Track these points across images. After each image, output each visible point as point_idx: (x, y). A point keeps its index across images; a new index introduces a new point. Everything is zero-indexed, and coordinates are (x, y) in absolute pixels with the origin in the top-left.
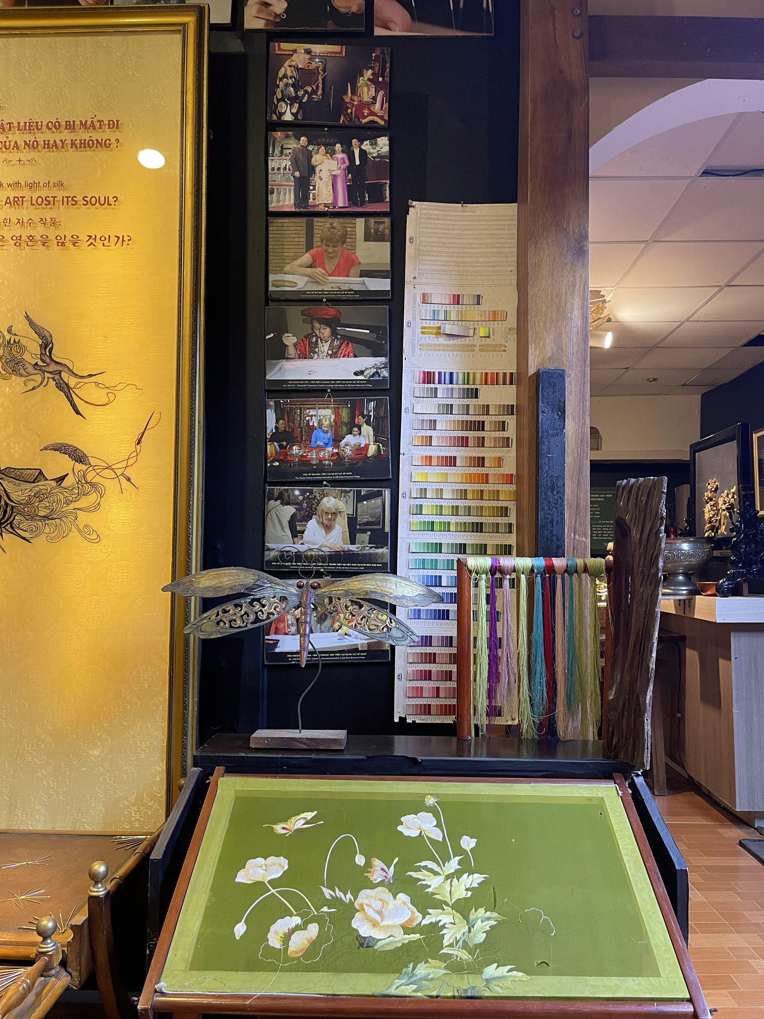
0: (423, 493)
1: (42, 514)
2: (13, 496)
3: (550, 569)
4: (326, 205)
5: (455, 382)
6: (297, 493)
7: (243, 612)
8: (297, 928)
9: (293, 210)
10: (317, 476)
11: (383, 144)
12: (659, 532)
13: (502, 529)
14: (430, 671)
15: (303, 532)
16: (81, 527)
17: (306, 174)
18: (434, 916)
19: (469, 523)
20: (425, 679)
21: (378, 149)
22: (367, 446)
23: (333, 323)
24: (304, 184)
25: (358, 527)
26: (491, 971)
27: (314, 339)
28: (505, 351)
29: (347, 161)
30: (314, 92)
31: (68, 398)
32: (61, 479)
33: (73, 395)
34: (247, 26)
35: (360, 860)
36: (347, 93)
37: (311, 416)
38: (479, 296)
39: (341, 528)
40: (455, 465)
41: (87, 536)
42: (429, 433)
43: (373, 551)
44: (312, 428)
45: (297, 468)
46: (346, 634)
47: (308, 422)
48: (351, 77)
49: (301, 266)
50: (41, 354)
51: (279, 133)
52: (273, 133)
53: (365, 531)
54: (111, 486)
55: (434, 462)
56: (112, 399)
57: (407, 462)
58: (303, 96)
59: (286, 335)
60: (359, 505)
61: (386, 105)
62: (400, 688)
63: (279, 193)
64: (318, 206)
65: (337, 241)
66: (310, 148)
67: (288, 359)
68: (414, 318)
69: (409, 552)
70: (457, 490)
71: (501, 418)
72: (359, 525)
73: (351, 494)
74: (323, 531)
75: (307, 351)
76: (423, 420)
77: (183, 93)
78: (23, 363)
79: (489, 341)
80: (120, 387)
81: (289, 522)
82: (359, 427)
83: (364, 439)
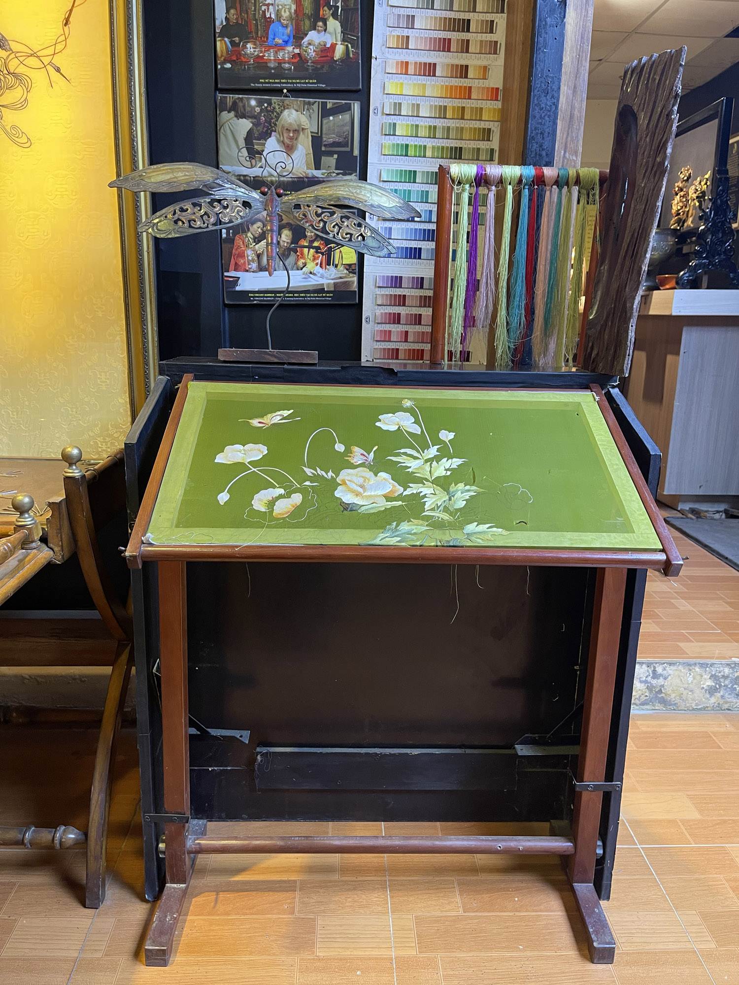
0: (397, 109)
3: (540, 180)
6: (253, 103)
7: (202, 212)
8: (281, 497)
10: (276, 84)
12: (670, 113)
13: (482, 156)
14: (399, 314)
15: (261, 152)
16: (8, 128)
18: (414, 489)
19: (447, 148)
20: (394, 323)
22: (334, 46)
25: (323, 149)
26: (471, 527)
35: (340, 448)
39: (303, 149)
40: (434, 75)
41: (16, 139)
42: (406, 32)
44: (268, 22)
45: (252, 72)
46: (311, 273)
47: (264, 12)
53: (330, 154)
54: (38, 78)
55: (411, 70)
57: (379, 69)
60: (325, 121)
62: (367, 331)
69: (380, 181)
70: (436, 106)
71: (489, 17)
72: (325, 146)
73: (315, 107)
74: (284, 152)
76: (399, 15)
81: (246, 139)
82: (325, 21)
83: (331, 36)
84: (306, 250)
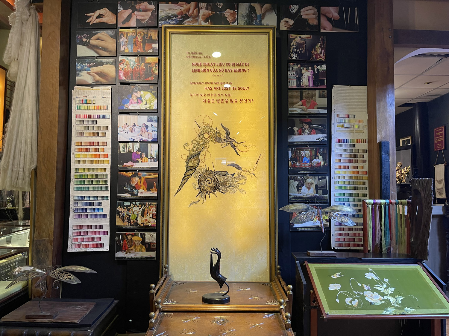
0: (339, 177)
1: (228, 185)
2: (219, 180)
3: (391, 203)
4: (307, 86)
5: (348, 142)
6: (299, 177)
7: (305, 217)
8: (352, 300)
9: (296, 88)
10: (305, 172)
11: (324, 66)
13: (364, 189)
14: (342, 233)
15: (301, 190)
16: (240, 189)
17: (300, 76)
18: (385, 297)
19: (353, 187)
20: (341, 236)
21: (322, 68)
22: (321, 162)
23: (309, 124)
24: (299, 79)
25: (318, 188)
27: (303, 129)
28: (363, 132)
29: (313, 72)
30: (302, 50)
31: (235, 150)
32: (233, 175)
33: (236, 149)
34: (281, 29)
35: (359, 285)
36: (312, 51)
37: (303, 153)
38: (355, 115)
39: (313, 188)
40: (348, 169)
41: (242, 192)
42: (340, 158)
43: (323, 196)
44: (303, 157)
45: (298, 169)
46: (315, 222)
47: (302, 155)
48: (314, 45)
49: (299, 106)
50: (226, 136)
51: (291, 63)
52: (290, 63)
53: (320, 189)
54: (248, 176)
55: (342, 167)
56: (248, 150)
57: (333, 168)
58: (299, 52)
59: (295, 127)
60: (319, 181)
61: (325, 54)
62: (333, 238)
63: (292, 82)
64: (304, 86)
65: (310, 98)
66: (301, 68)
67: (295, 135)
68: (335, 122)
69: (335, 196)
70: (349, 176)
71: (363, 154)
72: (319, 187)
73: (316, 178)
74: (307, 190)
75: (301, 132)
76: (338, 154)
77: (269, 54)
78: (220, 139)
79: (358, 129)
80: (250, 146)
81: (297, 187)
82: (318, 156)
83: (320, 160)
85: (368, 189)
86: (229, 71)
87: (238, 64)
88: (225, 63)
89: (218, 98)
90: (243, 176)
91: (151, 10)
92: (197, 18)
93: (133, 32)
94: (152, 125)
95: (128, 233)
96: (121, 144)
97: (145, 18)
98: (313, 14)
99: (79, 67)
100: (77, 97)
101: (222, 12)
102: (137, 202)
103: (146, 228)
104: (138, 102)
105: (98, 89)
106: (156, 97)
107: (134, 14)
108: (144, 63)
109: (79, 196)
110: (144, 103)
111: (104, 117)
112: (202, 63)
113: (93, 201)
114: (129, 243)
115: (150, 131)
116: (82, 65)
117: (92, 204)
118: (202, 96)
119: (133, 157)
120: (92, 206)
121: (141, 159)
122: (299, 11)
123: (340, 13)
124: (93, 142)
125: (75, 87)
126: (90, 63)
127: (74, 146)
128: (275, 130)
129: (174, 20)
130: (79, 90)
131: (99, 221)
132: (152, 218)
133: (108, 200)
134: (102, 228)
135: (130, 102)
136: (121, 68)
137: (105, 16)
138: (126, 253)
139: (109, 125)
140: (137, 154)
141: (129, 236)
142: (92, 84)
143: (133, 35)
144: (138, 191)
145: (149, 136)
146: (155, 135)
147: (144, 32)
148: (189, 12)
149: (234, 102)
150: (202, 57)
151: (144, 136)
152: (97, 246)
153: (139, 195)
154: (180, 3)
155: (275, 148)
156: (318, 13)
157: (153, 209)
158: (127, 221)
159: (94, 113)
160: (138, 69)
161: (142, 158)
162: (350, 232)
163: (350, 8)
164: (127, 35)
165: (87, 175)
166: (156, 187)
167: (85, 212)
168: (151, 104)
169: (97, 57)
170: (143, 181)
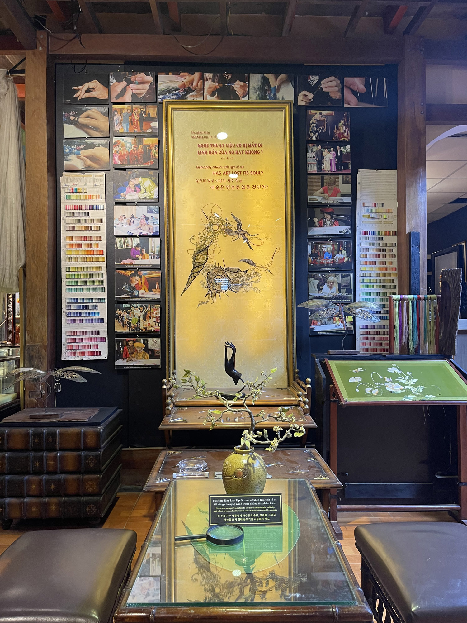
0: (364, 275)
1: (240, 283)
2: (230, 277)
3: (419, 299)
4: (328, 171)
5: (375, 235)
6: (320, 275)
7: (326, 313)
8: (372, 390)
9: (316, 172)
10: (327, 269)
11: (348, 147)
13: (392, 287)
14: (368, 337)
15: (322, 289)
16: (254, 288)
17: (321, 159)
19: (381, 285)
20: (366, 340)
21: (346, 150)
22: (344, 258)
23: (331, 214)
24: (320, 163)
26: (427, 396)
27: (325, 220)
28: (393, 223)
29: (335, 154)
30: (323, 129)
31: (247, 243)
32: (246, 272)
33: (249, 242)
34: (299, 104)
35: (381, 377)
36: (335, 129)
37: (324, 248)
38: (383, 204)
39: (335, 287)
40: (375, 265)
41: (256, 291)
42: (366, 253)
43: (347, 295)
44: (324, 252)
45: (319, 266)
46: (338, 325)
47: (323, 250)
49: (319, 193)
50: (238, 228)
51: (311, 144)
52: (309, 144)
53: (344, 289)
54: (263, 273)
55: (368, 263)
56: (262, 243)
57: (358, 264)
58: (319, 130)
59: (315, 218)
60: (342, 279)
61: (349, 134)
62: (357, 343)
63: (311, 166)
64: (325, 171)
65: (332, 184)
66: (322, 150)
67: (315, 227)
68: (360, 212)
69: (360, 296)
70: (376, 273)
71: (392, 248)
72: (342, 286)
73: (339, 275)
74: (329, 289)
75: (322, 224)
76: (364, 249)
77: (285, 134)
78: (231, 231)
79: (387, 220)
80: (265, 239)
81: (317, 285)
82: (341, 251)
83: (343, 255)
84: (336, 318)
85: (397, 287)
86: (240, 153)
87: (250, 145)
88: (236, 144)
89: (228, 184)
90: (257, 273)
91: (149, 82)
92: (202, 92)
93: (128, 108)
94: (152, 217)
95: (129, 339)
96: (117, 239)
97: (141, 92)
98: (336, 86)
99: (67, 151)
100: (66, 185)
101: (231, 84)
102: (138, 304)
103: (149, 333)
104: (135, 191)
105: (89, 176)
106: (156, 184)
107: (129, 88)
108: (142, 145)
109: (72, 299)
110: (143, 191)
111: (97, 208)
112: (210, 144)
113: (88, 304)
114: (130, 350)
115: (150, 224)
116: (71, 147)
117: (86, 307)
118: (209, 181)
119: (132, 254)
120: (87, 309)
121: (141, 255)
122: (319, 83)
123: (367, 85)
124: (86, 237)
125: (64, 173)
126: (79, 145)
127: (64, 241)
128: (292, 220)
129: (176, 94)
130: (68, 177)
131: (94, 326)
132: (156, 322)
133: (105, 302)
134: (99, 335)
135: (127, 190)
136: (115, 151)
137: (95, 89)
138: (127, 362)
139: (103, 217)
140: (137, 250)
141: (130, 342)
142: (83, 170)
143: (129, 112)
144: (139, 292)
145: (149, 229)
146: (156, 228)
147: (141, 109)
148: (192, 84)
149: (246, 189)
150: (209, 137)
151: (144, 229)
152: (93, 354)
153: (140, 296)
154: (182, 74)
155: (292, 241)
156: (341, 85)
157: (156, 312)
158: (127, 326)
159: (86, 203)
160: (135, 152)
161: (143, 254)
162: (376, 336)
163: (377, 79)
164: (122, 112)
165: (80, 274)
166: (158, 287)
167: (79, 316)
168: (151, 192)
169: (87, 138)
170: (143, 280)
